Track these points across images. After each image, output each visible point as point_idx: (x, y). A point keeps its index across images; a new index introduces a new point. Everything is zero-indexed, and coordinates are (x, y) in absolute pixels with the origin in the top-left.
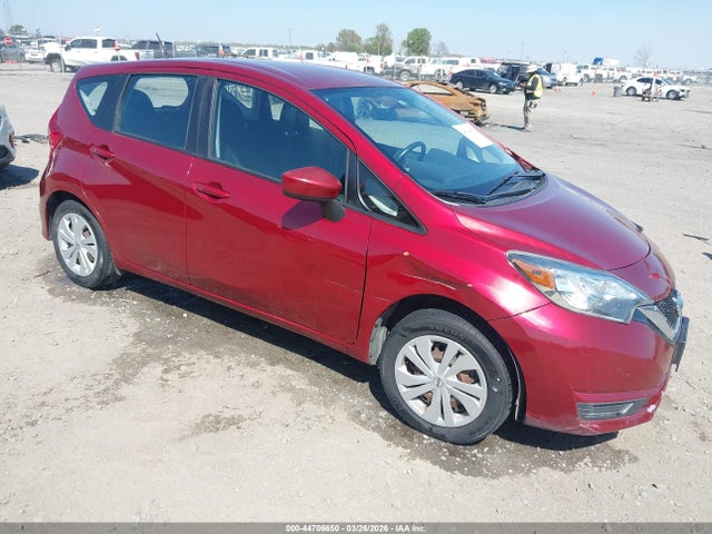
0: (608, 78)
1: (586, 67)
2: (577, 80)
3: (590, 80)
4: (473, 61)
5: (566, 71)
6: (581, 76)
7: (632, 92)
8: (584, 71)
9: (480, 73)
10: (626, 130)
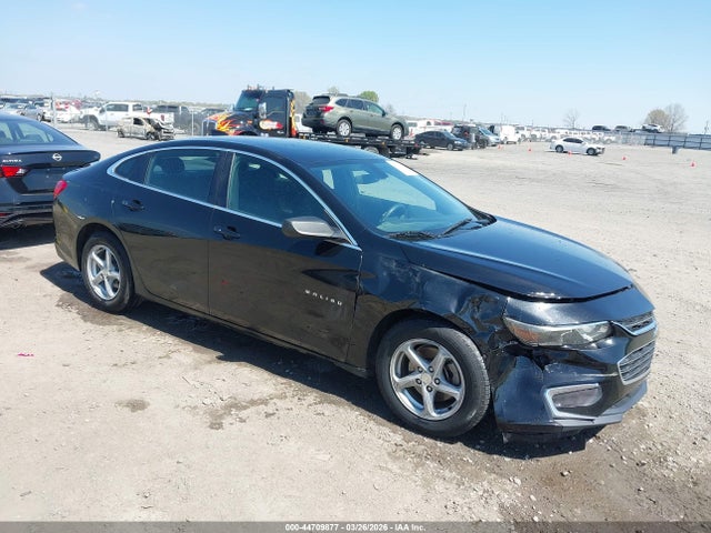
0: (541, 138)
1: (523, 129)
2: (516, 140)
3: (526, 140)
4: (429, 123)
5: (507, 133)
6: (519, 136)
7: (560, 149)
8: (521, 132)
9: (439, 134)
10: (554, 174)
